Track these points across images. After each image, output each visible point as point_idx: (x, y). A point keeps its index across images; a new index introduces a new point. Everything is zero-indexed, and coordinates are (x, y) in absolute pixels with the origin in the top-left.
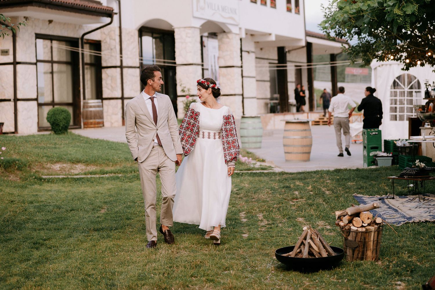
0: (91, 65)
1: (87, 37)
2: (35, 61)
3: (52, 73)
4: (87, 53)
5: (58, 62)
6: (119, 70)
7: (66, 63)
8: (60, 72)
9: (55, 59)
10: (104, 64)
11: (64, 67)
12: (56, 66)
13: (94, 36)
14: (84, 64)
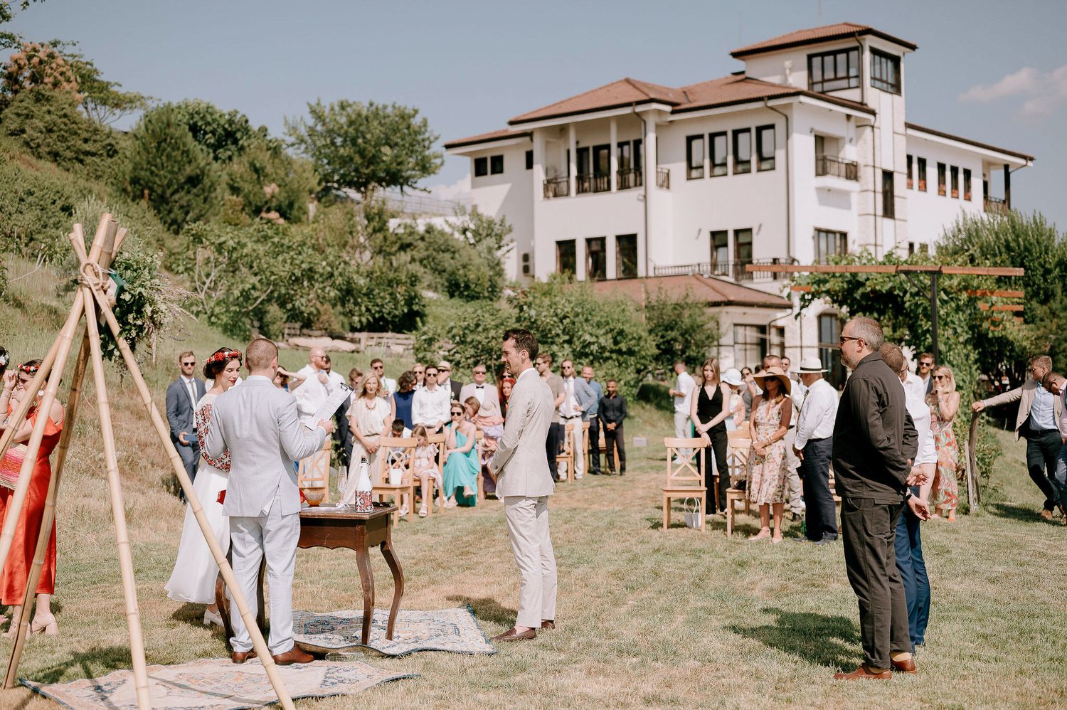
0: (777, 345)
1: (773, 324)
2: (732, 343)
3: (745, 350)
4: (774, 338)
5: (751, 344)
6: (799, 349)
7: (757, 344)
8: (751, 349)
9: (748, 341)
10: (786, 345)
11: (754, 347)
12: (748, 347)
13: (780, 323)
14: (770, 345)
